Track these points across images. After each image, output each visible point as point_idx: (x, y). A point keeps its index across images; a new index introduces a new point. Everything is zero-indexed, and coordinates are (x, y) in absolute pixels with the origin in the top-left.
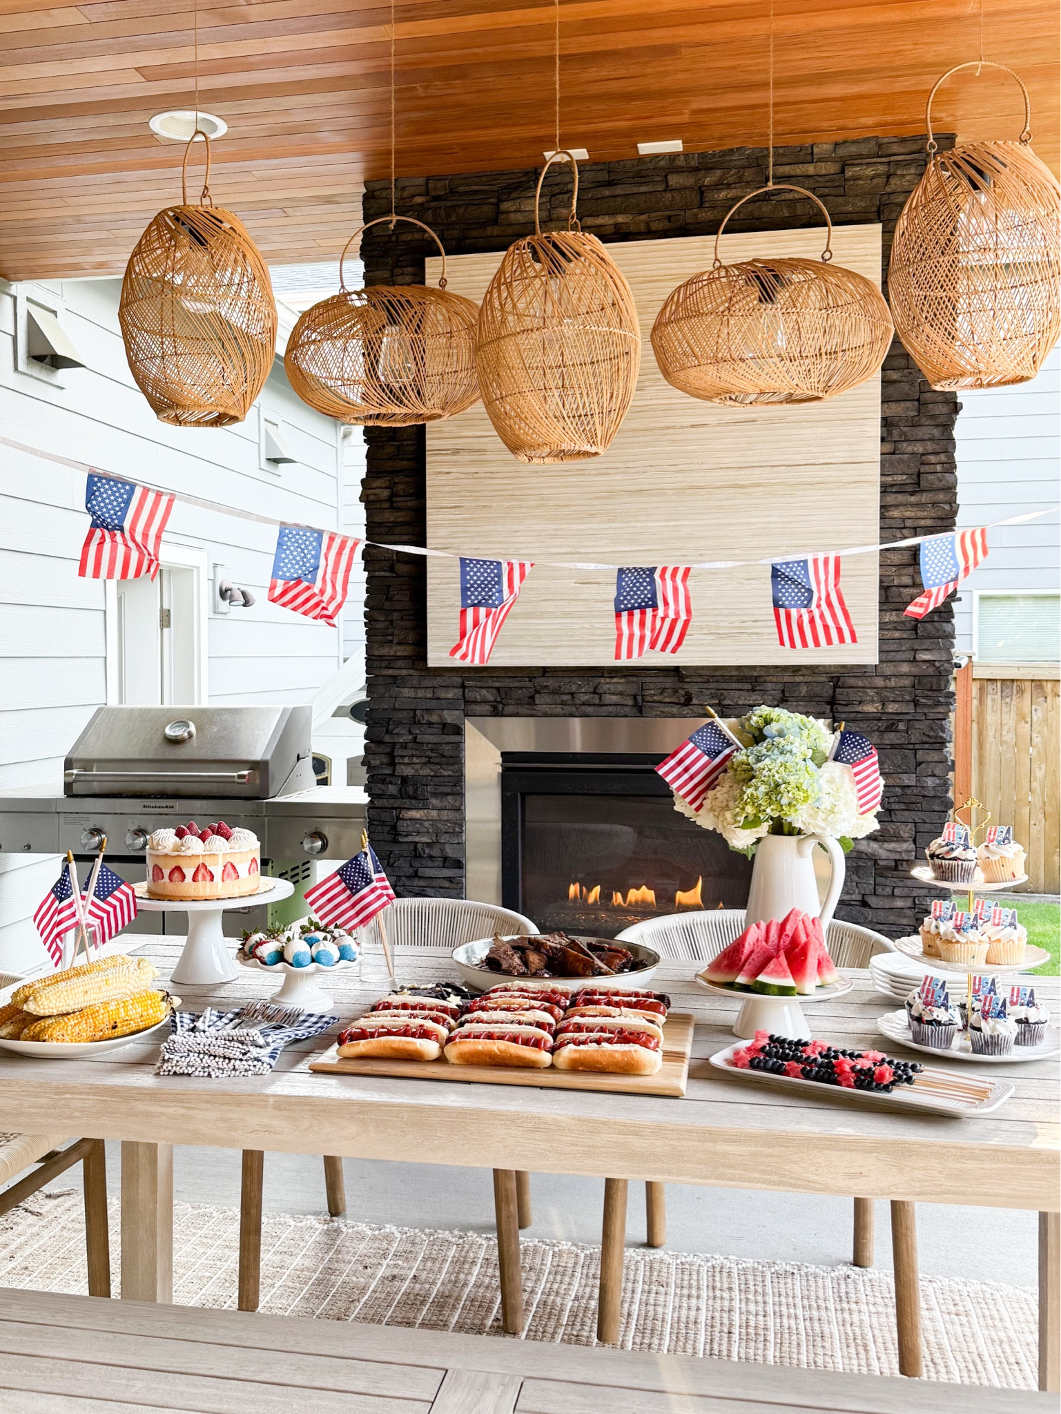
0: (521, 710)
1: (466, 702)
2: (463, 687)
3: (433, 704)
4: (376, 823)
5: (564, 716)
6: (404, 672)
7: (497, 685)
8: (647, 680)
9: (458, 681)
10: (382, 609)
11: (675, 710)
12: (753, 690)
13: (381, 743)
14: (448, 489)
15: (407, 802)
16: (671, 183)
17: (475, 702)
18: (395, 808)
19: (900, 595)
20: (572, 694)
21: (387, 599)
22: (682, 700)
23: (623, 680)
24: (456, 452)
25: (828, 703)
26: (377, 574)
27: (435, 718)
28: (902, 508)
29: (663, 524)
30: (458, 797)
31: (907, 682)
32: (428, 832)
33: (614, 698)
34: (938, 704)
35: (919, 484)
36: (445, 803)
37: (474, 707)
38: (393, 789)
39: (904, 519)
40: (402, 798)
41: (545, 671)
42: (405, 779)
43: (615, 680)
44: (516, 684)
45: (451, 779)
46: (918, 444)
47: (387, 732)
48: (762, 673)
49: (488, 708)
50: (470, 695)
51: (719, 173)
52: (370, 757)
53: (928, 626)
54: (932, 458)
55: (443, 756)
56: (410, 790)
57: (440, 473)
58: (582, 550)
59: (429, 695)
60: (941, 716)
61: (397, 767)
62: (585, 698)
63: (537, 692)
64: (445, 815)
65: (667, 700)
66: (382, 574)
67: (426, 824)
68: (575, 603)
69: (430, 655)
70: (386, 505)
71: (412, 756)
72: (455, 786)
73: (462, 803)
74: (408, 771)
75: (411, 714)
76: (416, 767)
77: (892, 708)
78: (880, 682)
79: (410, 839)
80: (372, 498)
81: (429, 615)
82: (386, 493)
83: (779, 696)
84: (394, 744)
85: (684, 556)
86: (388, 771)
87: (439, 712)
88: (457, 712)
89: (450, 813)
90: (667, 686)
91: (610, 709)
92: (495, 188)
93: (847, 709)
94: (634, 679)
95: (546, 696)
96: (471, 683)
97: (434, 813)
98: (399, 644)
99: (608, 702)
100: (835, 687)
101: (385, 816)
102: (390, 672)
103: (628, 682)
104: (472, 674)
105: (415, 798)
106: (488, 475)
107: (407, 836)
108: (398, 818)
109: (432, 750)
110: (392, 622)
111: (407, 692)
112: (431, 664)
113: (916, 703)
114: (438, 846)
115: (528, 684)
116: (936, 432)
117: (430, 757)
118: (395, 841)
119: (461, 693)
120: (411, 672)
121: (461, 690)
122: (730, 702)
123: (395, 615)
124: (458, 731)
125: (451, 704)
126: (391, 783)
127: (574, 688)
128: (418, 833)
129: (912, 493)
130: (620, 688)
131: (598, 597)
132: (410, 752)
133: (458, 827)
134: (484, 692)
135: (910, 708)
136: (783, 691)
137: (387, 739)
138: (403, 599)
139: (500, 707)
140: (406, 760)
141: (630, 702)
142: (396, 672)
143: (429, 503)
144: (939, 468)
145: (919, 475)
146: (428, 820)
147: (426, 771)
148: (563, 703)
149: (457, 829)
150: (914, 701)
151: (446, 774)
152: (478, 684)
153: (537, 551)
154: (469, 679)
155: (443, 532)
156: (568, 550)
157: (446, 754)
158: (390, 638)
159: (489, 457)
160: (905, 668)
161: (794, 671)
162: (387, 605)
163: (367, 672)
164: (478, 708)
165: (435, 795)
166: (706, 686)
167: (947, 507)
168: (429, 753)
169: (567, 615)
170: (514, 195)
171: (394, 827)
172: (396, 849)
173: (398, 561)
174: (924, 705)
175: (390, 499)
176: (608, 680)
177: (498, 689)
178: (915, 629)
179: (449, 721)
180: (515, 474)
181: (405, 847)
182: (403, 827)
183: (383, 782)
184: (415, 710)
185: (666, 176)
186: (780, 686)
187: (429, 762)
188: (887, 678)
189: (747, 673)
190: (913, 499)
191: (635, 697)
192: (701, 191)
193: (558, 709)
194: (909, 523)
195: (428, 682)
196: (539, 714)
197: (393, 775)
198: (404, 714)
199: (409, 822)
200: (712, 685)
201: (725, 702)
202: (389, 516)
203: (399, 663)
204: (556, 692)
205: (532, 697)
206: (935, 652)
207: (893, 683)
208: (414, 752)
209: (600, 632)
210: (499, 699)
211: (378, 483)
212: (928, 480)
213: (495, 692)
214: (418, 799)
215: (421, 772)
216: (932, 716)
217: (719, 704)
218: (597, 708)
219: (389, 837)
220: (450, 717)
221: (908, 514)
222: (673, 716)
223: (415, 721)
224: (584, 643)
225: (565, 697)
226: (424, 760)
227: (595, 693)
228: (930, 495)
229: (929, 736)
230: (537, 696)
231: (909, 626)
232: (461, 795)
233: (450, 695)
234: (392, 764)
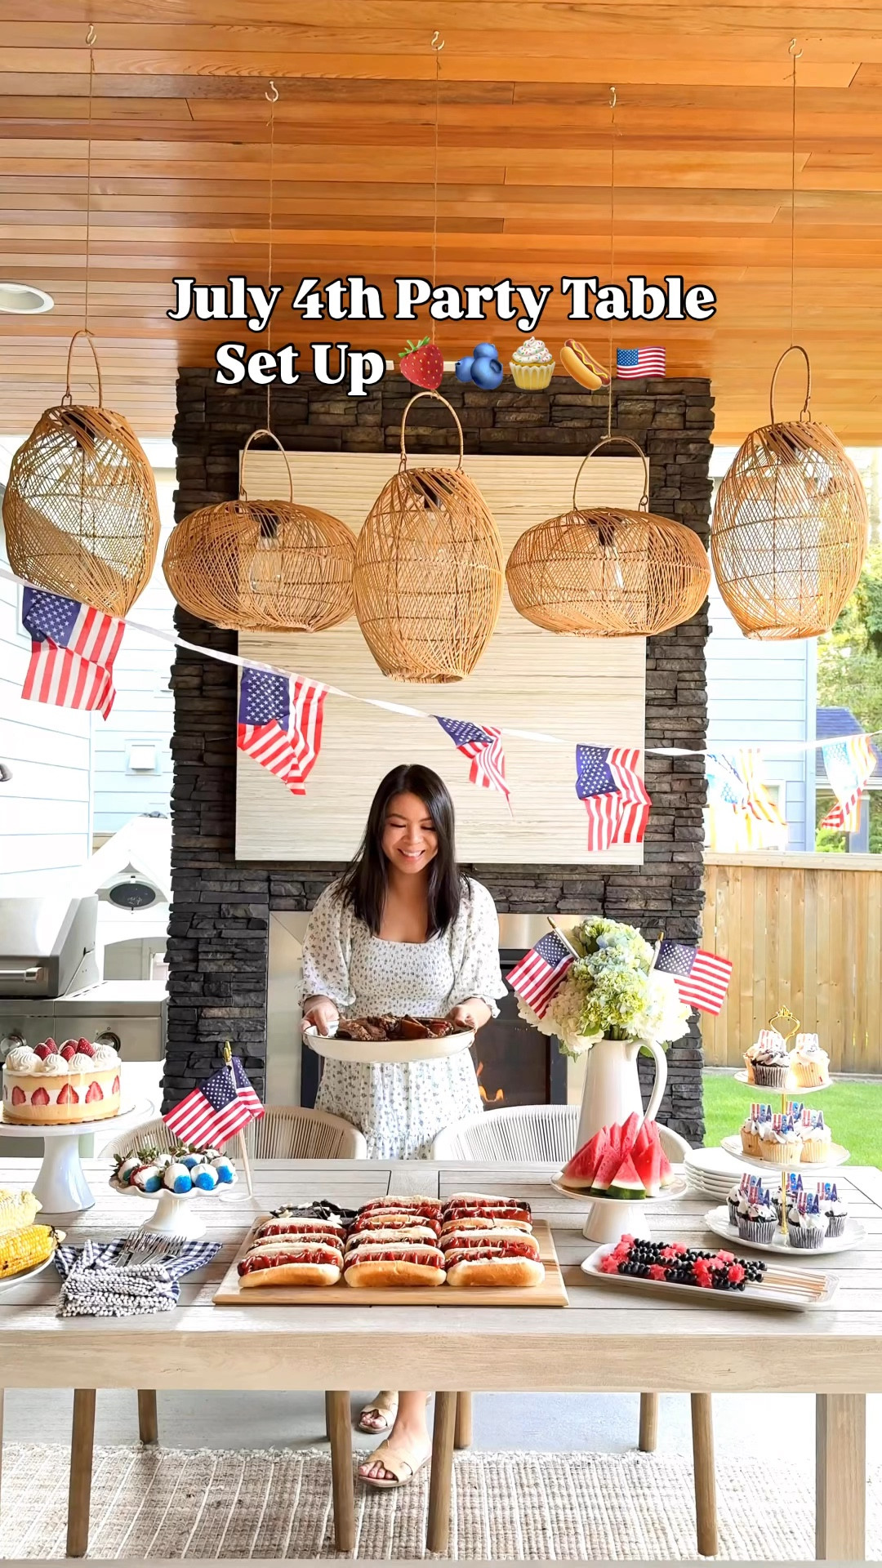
1: (271, 896)
2: (269, 880)
3: (238, 898)
4: (176, 1022)
6: (210, 865)
7: (302, 878)
9: (264, 874)
10: (189, 799)
12: (536, 887)
13: (185, 938)
15: (210, 1000)
16: (466, 401)
17: (280, 896)
18: (197, 1007)
19: (660, 801)
21: (195, 789)
24: (268, 643)
25: (599, 900)
26: (185, 763)
27: (240, 913)
28: (662, 721)
30: (260, 994)
31: (665, 881)
32: (230, 1031)
34: (691, 902)
35: (676, 699)
36: (249, 1001)
37: (278, 901)
38: (195, 987)
39: (663, 731)
40: (205, 996)
42: (207, 977)
44: (321, 878)
45: (254, 975)
46: (676, 662)
47: (191, 927)
48: (544, 871)
49: (291, 902)
50: (276, 889)
51: (510, 396)
52: (172, 953)
53: (684, 830)
54: (687, 676)
55: (247, 951)
56: (213, 987)
59: (236, 889)
60: (693, 914)
61: (200, 964)
64: (247, 1013)
66: (190, 763)
67: (228, 1022)
69: (238, 849)
70: (196, 693)
71: (217, 952)
72: (258, 982)
73: (265, 1000)
74: (211, 968)
75: (216, 908)
76: (220, 963)
77: (653, 905)
78: (643, 881)
79: (211, 1038)
80: (181, 685)
81: (239, 807)
82: (196, 681)
83: (558, 892)
84: (198, 939)
86: (191, 968)
87: (244, 906)
88: (263, 907)
89: (252, 1010)
92: (306, 388)
93: (616, 906)
96: (277, 877)
97: (236, 1011)
98: (206, 835)
100: (605, 885)
101: (188, 1015)
102: (197, 865)
104: (278, 868)
105: (218, 996)
107: (208, 1035)
108: (200, 1017)
109: (236, 946)
110: (199, 813)
111: (213, 886)
112: (239, 857)
113: (673, 902)
114: (240, 1045)
116: (691, 652)
117: (233, 953)
118: (196, 1042)
119: (266, 887)
120: (217, 865)
121: (267, 884)
122: (516, 899)
123: (202, 806)
124: (263, 925)
125: (256, 899)
126: (193, 980)
128: (220, 1032)
129: (671, 707)
132: (214, 948)
133: (259, 1026)
134: (289, 886)
135: (668, 906)
136: (562, 889)
137: (191, 934)
138: (210, 791)
139: (304, 901)
140: (210, 956)
142: (203, 865)
144: (692, 685)
145: (676, 690)
146: (229, 1018)
147: (230, 968)
149: (259, 1027)
150: (671, 899)
151: (248, 969)
152: (284, 878)
154: (276, 872)
157: (250, 949)
158: (197, 829)
160: (664, 868)
161: (572, 870)
162: (194, 796)
163: (173, 864)
164: (283, 902)
165: (238, 992)
166: (496, 882)
167: (699, 721)
168: (233, 949)
170: (323, 397)
171: (196, 1025)
172: (196, 1049)
173: (206, 751)
174: (680, 903)
175: (200, 688)
177: (303, 883)
178: (673, 833)
179: (254, 915)
181: (206, 1047)
182: (204, 1026)
183: (186, 979)
184: (221, 904)
185: (463, 394)
186: (559, 884)
187: (233, 958)
188: (649, 877)
189: (532, 871)
190: (671, 713)
192: (494, 412)
194: (668, 734)
195: (235, 876)
197: (196, 971)
198: (210, 908)
199: (210, 1021)
200: (500, 882)
201: (512, 899)
202: (199, 705)
203: (206, 856)
206: (688, 854)
207: (654, 882)
208: (219, 948)
210: (303, 894)
211: (189, 670)
212: (684, 696)
213: (299, 886)
214: (222, 997)
215: (225, 969)
216: (686, 914)
217: (507, 900)
219: (191, 1037)
220: (256, 911)
221: (667, 726)
223: (221, 916)
226: (228, 956)
228: (685, 709)
229: (683, 932)
231: (668, 829)
232: (261, 992)
233: (256, 889)
234: (196, 960)
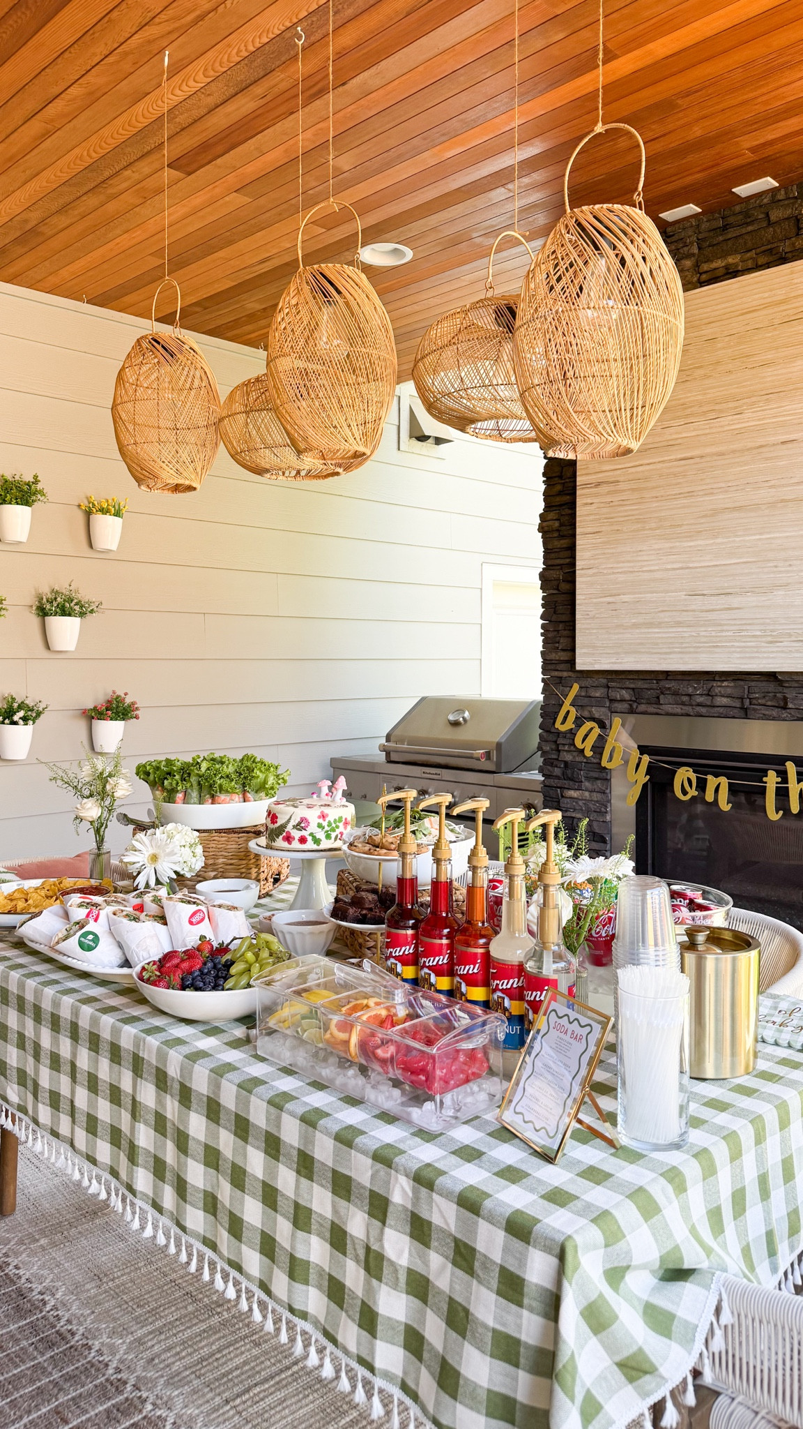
0: (651, 709)
1: (611, 701)
2: (607, 687)
3: (587, 701)
4: (548, 798)
5: (682, 715)
6: (564, 674)
7: (632, 686)
8: (753, 684)
9: (603, 681)
10: (552, 621)
11: (775, 713)
13: (550, 732)
14: (592, 517)
15: (567, 783)
17: (617, 701)
18: (560, 788)
20: (690, 695)
21: (555, 612)
22: (782, 704)
23: (732, 684)
24: (598, 484)
26: (549, 591)
27: (587, 713)
29: (758, 537)
30: (604, 782)
32: (582, 809)
33: (725, 701)
36: (596, 787)
37: (616, 705)
38: (557, 771)
40: (564, 781)
41: (667, 675)
42: (566, 763)
43: (725, 684)
44: (646, 686)
45: (598, 766)
47: (555, 723)
49: (625, 706)
50: (613, 694)
52: (543, 743)
56: (569, 772)
57: (586, 504)
58: (691, 565)
59: (583, 694)
61: (560, 753)
62: (700, 699)
63: (662, 693)
64: (595, 796)
65: (769, 703)
66: (553, 591)
67: (581, 803)
68: (685, 613)
69: (578, 661)
70: (556, 534)
71: (570, 745)
72: (601, 772)
73: (606, 787)
74: (569, 757)
76: (575, 753)
79: (569, 813)
80: (546, 529)
81: (578, 626)
82: (555, 525)
84: (559, 734)
85: (776, 567)
86: (555, 756)
87: (589, 708)
88: (603, 709)
89: (599, 795)
90: (770, 690)
91: (721, 710)
94: (742, 683)
95: (669, 697)
96: (614, 684)
97: (587, 794)
98: (563, 650)
99: (718, 704)
101: (553, 793)
102: (556, 673)
103: (735, 687)
104: (614, 676)
105: (572, 780)
106: (621, 503)
107: (567, 811)
108: (562, 796)
110: (559, 632)
112: (578, 667)
115: (655, 686)
119: (606, 692)
120: (570, 674)
121: (606, 690)
123: (561, 626)
124: (604, 725)
125: (599, 703)
126: (557, 766)
127: (690, 690)
128: (575, 810)
130: (729, 691)
131: (704, 608)
132: (570, 741)
133: (603, 808)
134: (623, 692)
137: (555, 729)
138: (563, 612)
139: (635, 705)
140: (567, 748)
141: (738, 704)
142: (561, 674)
143: (578, 531)
146: (582, 799)
147: (581, 758)
148: (683, 704)
151: (595, 761)
152: (618, 685)
153: (657, 568)
154: (612, 680)
155: (588, 554)
156: (680, 565)
158: (557, 645)
159: (622, 486)
162: (554, 618)
163: (543, 673)
164: (619, 706)
165: (588, 778)
166: (801, 690)
169: (679, 624)
171: (559, 802)
173: (561, 580)
175: (559, 529)
176: (719, 684)
177: (633, 689)
179: (597, 716)
180: (640, 500)
182: (565, 803)
183: (552, 765)
191: (742, 699)
193: (678, 709)
195: (582, 683)
196: (663, 712)
197: (558, 759)
199: (569, 800)
202: (559, 543)
203: (561, 666)
204: (676, 694)
205: (658, 698)
209: (705, 640)
210: (634, 699)
211: (552, 515)
213: (631, 692)
214: (576, 782)
215: (578, 759)
218: (709, 709)
220: (598, 712)
222: (774, 719)
224: (692, 650)
225: (685, 699)
227: (708, 695)
230: (662, 697)
232: (608, 780)
233: (598, 695)
234: (558, 750)
